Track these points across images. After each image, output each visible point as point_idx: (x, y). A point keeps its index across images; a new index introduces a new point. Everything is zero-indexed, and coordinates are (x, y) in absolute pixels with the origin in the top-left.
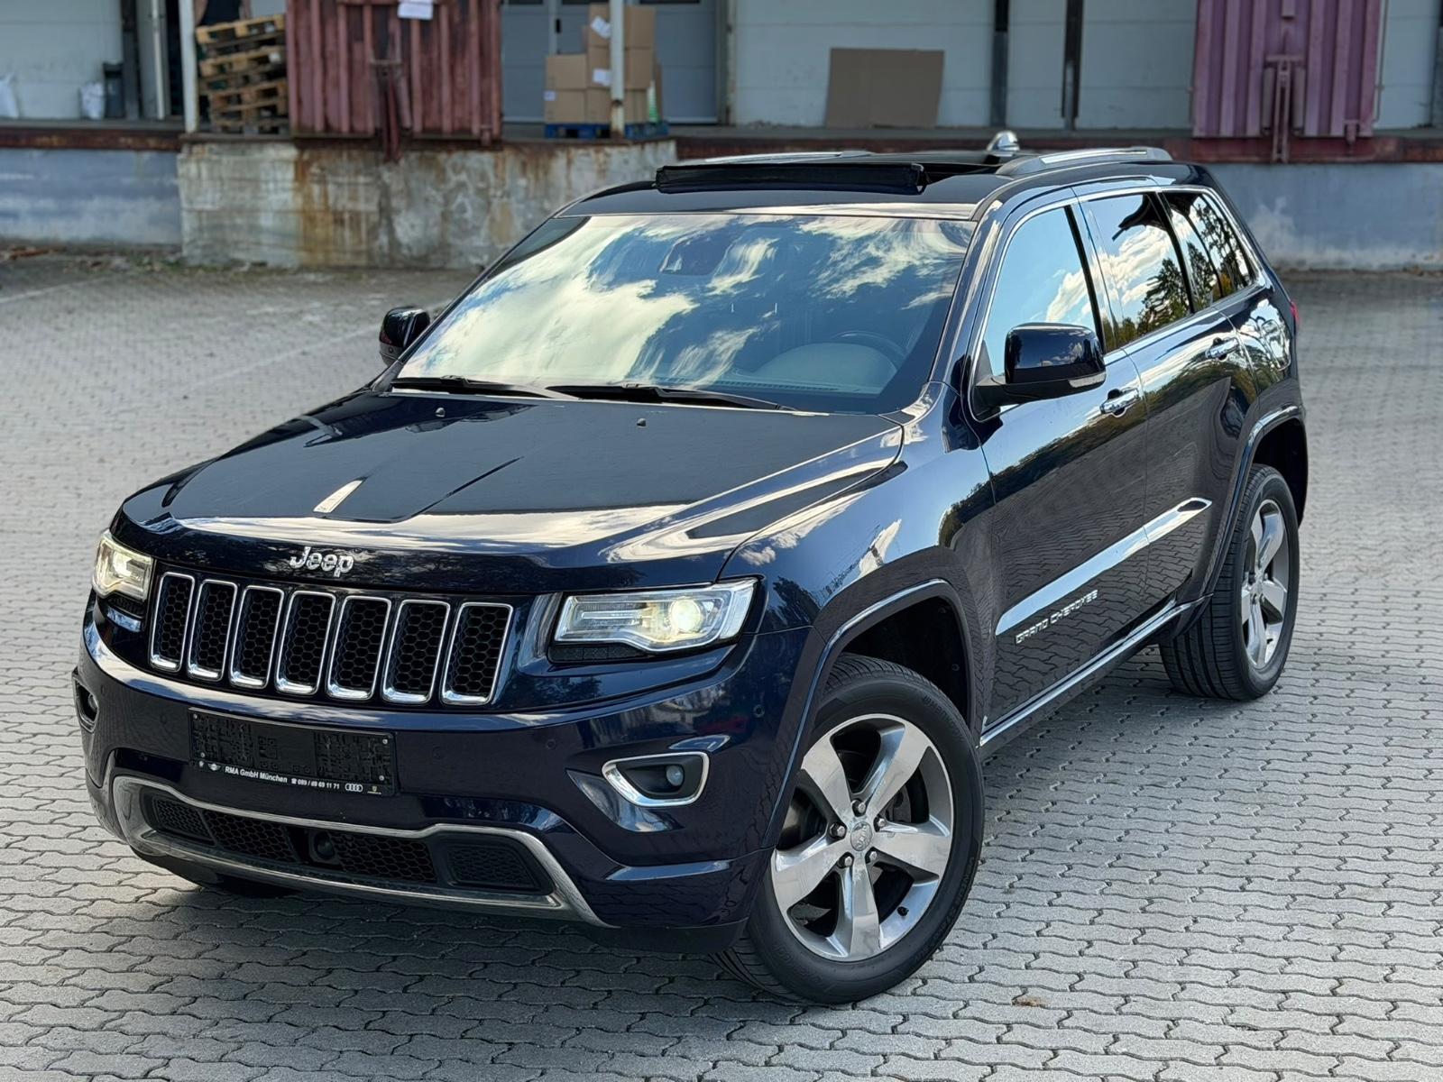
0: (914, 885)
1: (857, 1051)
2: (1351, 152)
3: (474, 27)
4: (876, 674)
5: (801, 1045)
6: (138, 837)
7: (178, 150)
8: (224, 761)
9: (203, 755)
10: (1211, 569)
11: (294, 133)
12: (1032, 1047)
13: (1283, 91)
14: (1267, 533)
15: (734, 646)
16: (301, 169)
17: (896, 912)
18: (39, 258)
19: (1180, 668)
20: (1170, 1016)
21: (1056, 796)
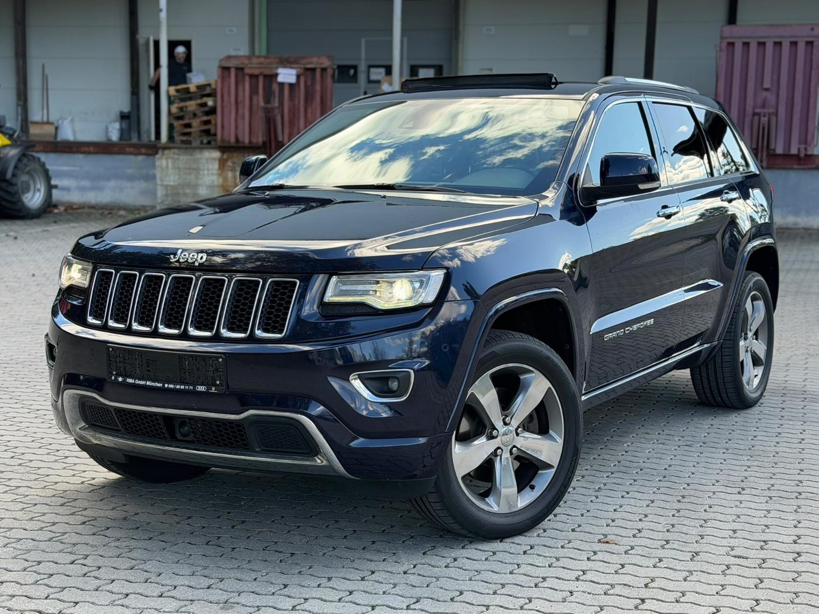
0: (539, 472)
1: (502, 562)
2: (802, 163)
3: (318, 87)
4: (518, 339)
5: (468, 558)
6: (78, 429)
7: (157, 153)
8: (126, 376)
9: (114, 373)
10: (720, 329)
11: (219, 143)
12: (609, 563)
13: (764, 128)
14: (755, 311)
15: (431, 309)
16: (222, 163)
17: (528, 487)
18: (80, 211)
19: (703, 387)
20: (694, 551)
21: (628, 449)
